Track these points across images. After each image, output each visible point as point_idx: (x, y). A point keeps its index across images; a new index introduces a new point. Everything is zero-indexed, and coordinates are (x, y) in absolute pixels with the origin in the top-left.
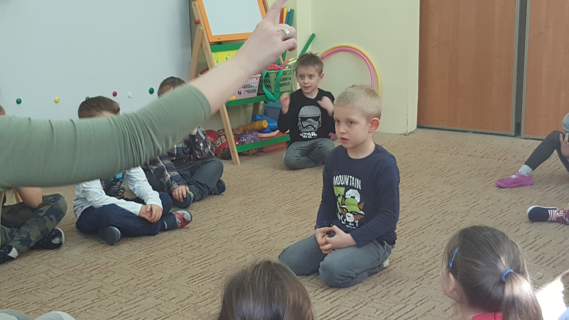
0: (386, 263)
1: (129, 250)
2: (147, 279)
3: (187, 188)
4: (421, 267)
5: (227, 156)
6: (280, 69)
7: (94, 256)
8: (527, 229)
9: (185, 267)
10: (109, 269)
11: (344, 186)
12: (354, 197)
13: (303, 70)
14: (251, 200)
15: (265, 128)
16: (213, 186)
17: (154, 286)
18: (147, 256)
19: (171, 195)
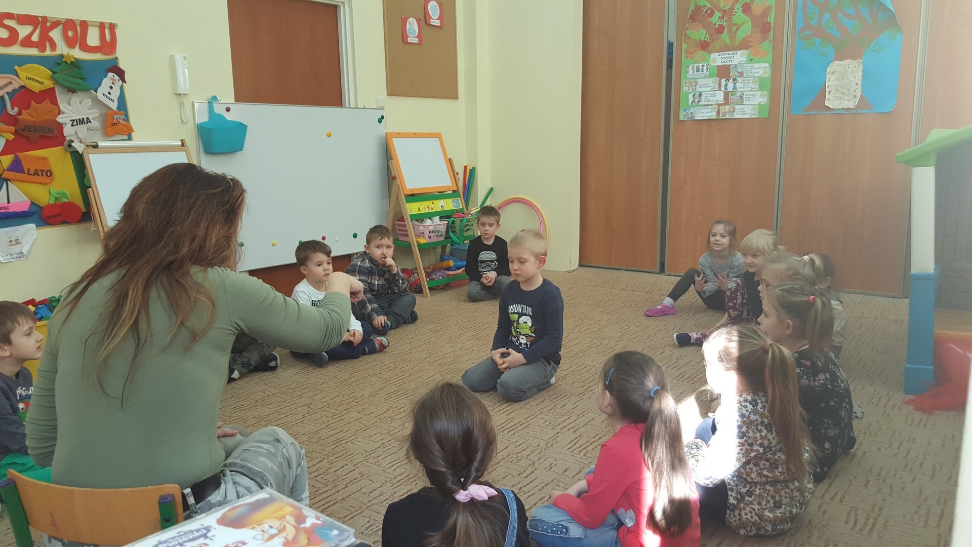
0: (553, 380)
1: (335, 371)
2: (350, 396)
3: (386, 318)
4: (582, 384)
5: (419, 291)
6: (464, 217)
7: (305, 376)
8: (671, 351)
9: (383, 386)
10: (317, 388)
11: (517, 313)
12: (526, 323)
13: (485, 219)
14: (439, 328)
15: (451, 267)
16: (407, 315)
17: (356, 402)
18: (351, 376)
19: (371, 324)
